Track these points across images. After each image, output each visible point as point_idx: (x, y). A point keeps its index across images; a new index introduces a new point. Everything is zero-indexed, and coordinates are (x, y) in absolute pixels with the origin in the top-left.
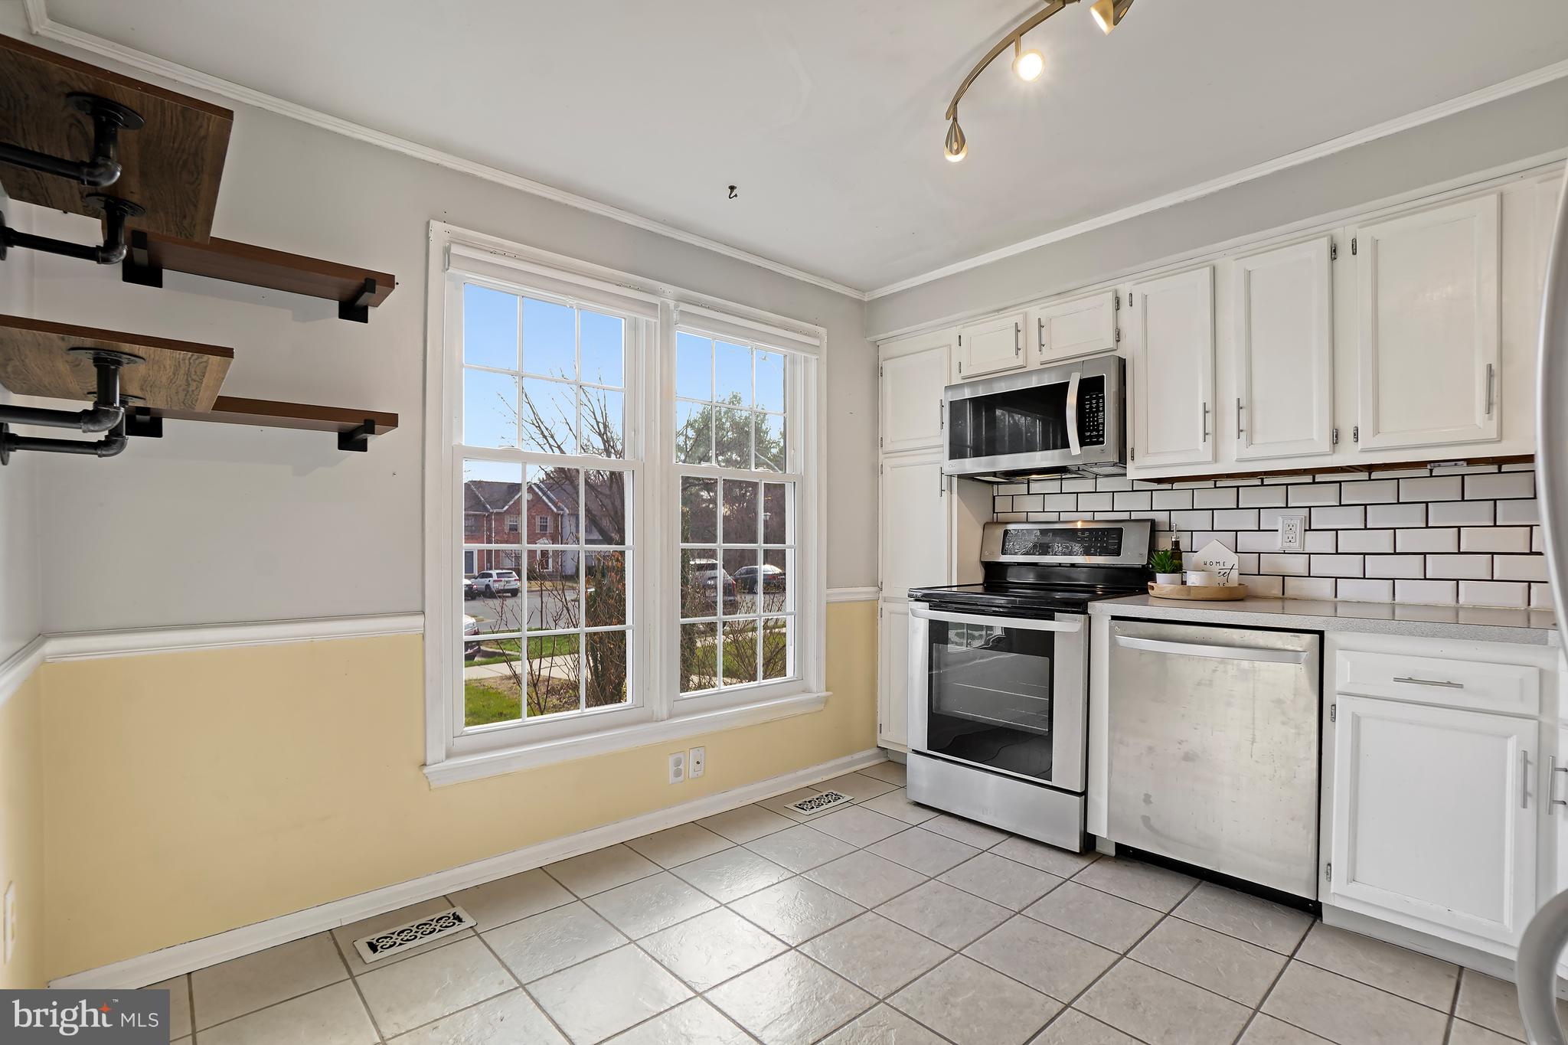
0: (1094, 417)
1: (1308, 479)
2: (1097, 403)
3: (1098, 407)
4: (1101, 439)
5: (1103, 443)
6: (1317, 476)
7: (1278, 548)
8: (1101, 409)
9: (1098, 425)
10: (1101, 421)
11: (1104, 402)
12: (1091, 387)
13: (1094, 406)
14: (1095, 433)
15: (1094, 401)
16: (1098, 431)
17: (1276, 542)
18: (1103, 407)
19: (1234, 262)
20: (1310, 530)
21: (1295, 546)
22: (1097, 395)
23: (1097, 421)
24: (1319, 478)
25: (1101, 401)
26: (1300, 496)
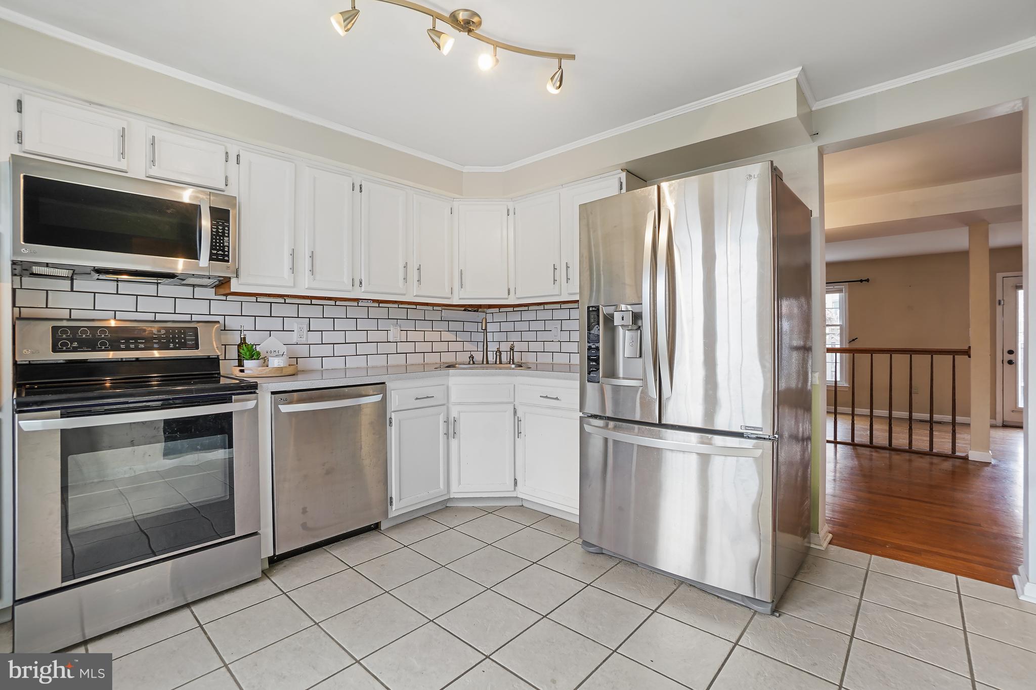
0: (220, 240)
1: (308, 302)
2: (223, 229)
3: (223, 233)
4: (226, 258)
5: (228, 261)
6: (313, 300)
7: (294, 342)
8: (226, 235)
9: (224, 247)
10: (226, 244)
11: (229, 230)
12: (221, 216)
13: (220, 231)
14: (220, 252)
15: (220, 227)
16: (223, 251)
17: (294, 338)
18: (229, 234)
19: (307, 168)
20: (310, 331)
21: (303, 340)
22: (223, 223)
23: (223, 243)
24: (314, 302)
25: (226, 228)
26: (305, 311)
